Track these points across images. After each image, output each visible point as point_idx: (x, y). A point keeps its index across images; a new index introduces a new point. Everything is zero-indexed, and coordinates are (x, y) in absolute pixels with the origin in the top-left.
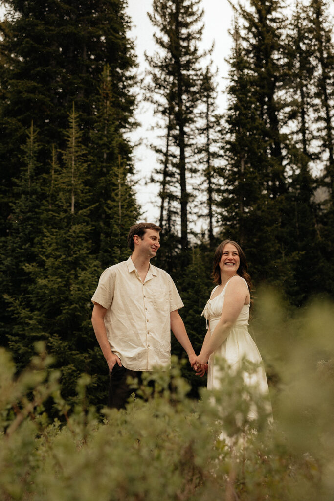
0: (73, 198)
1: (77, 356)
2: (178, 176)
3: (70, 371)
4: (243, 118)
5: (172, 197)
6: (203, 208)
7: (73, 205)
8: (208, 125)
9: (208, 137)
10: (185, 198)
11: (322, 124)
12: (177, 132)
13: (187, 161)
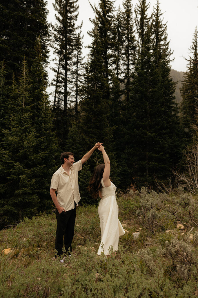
0: (24, 100)
1: (27, 171)
2: (64, 84)
3: (24, 178)
4: (97, 66)
5: (60, 93)
6: (74, 98)
7: (24, 103)
8: (77, 60)
9: (77, 66)
10: (66, 94)
11: (125, 67)
12: (64, 63)
13: (68, 76)
